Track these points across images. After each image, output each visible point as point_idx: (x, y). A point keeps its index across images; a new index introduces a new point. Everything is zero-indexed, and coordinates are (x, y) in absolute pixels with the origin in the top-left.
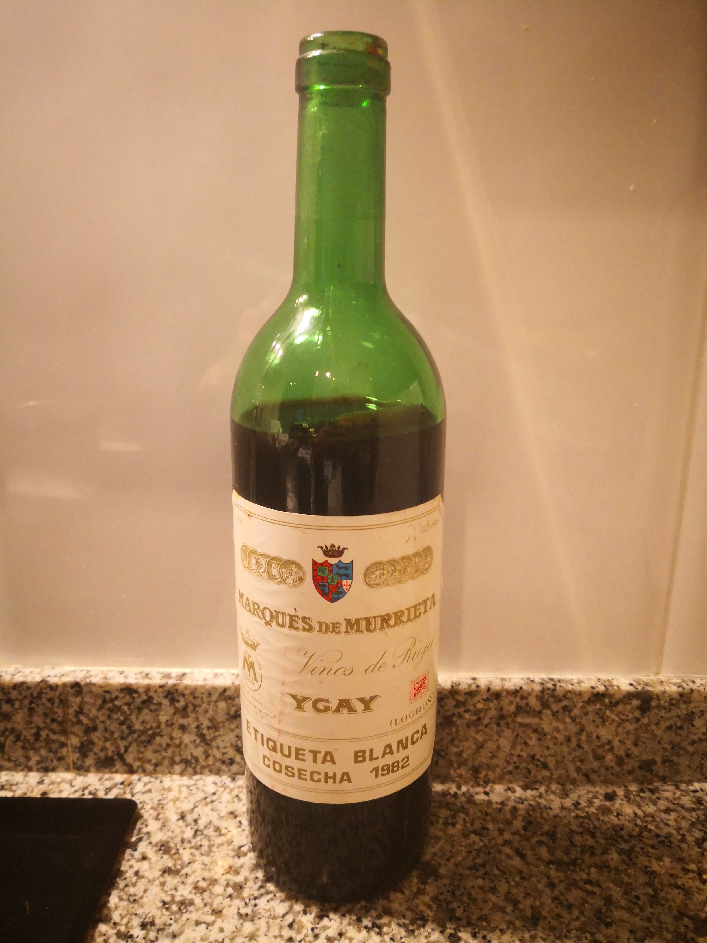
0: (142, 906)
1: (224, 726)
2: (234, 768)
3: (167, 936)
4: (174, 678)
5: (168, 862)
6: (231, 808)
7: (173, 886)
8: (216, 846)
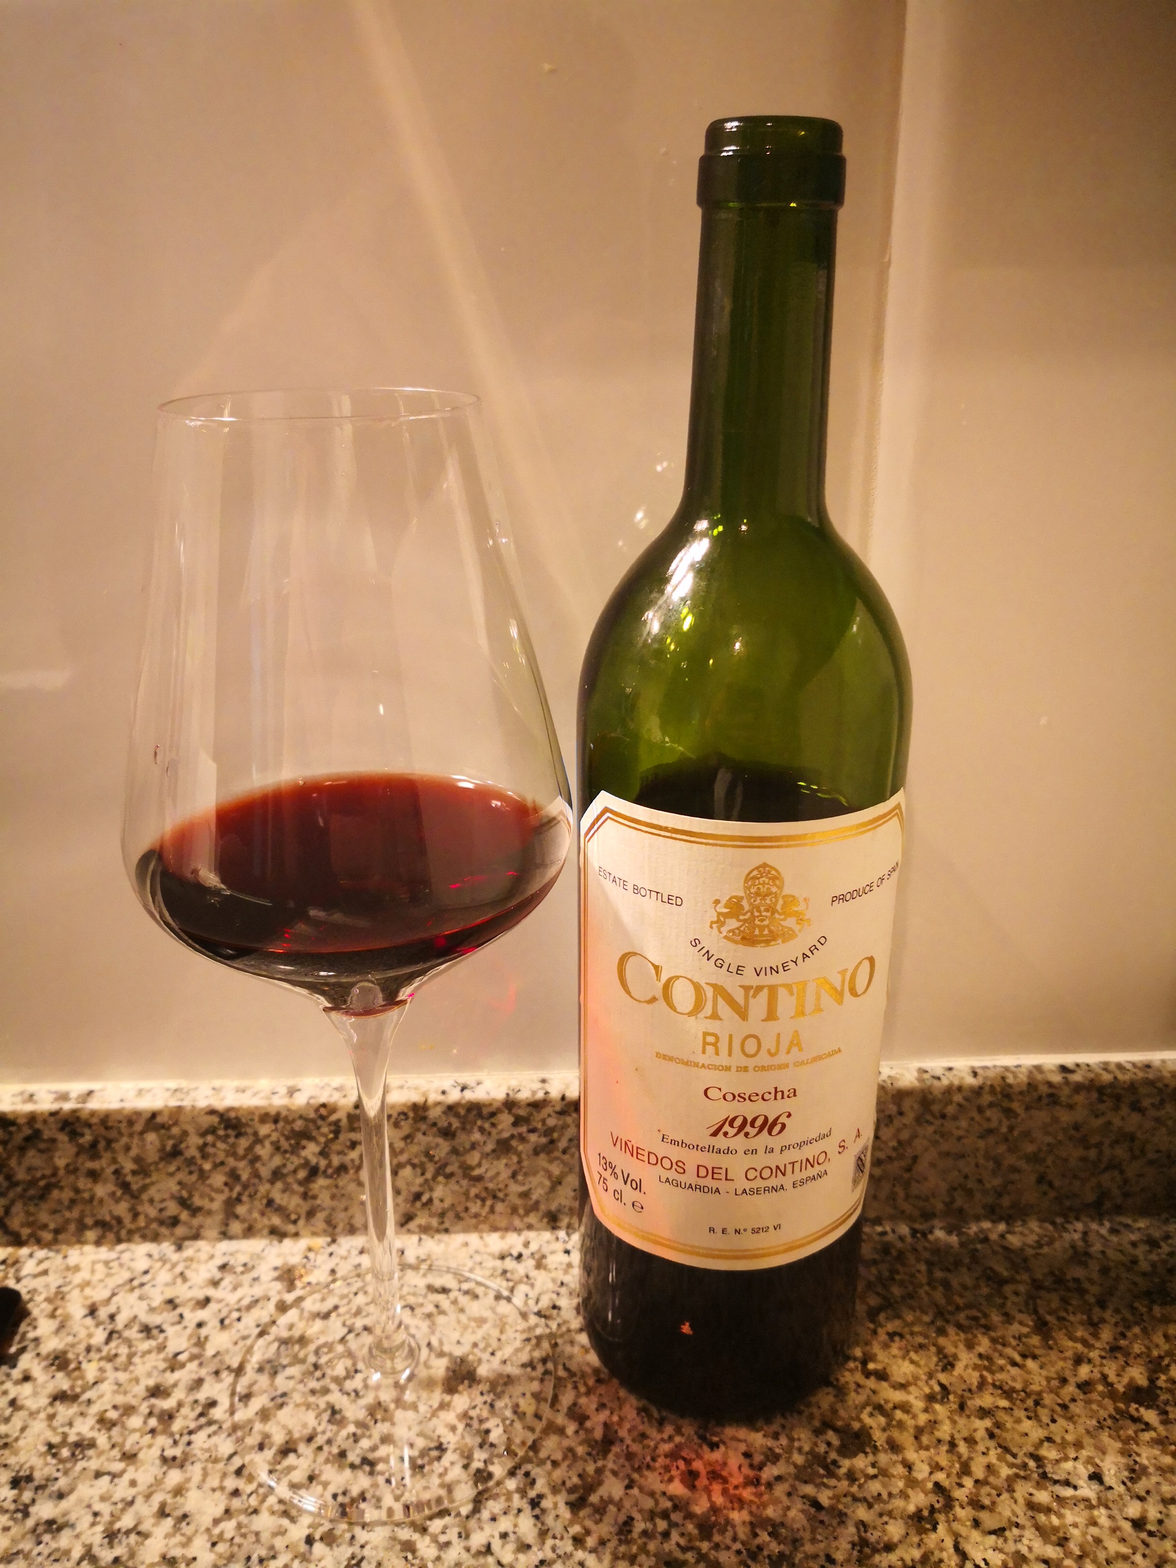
0: (16, 1453)
1: (157, 1170)
2: (180, 1231)
3: (50, 1496)
4: (73, 1101)
5: (62, 1382)
6: (169, 1295)
7: (67, 1420)
8: (139, 1354)
